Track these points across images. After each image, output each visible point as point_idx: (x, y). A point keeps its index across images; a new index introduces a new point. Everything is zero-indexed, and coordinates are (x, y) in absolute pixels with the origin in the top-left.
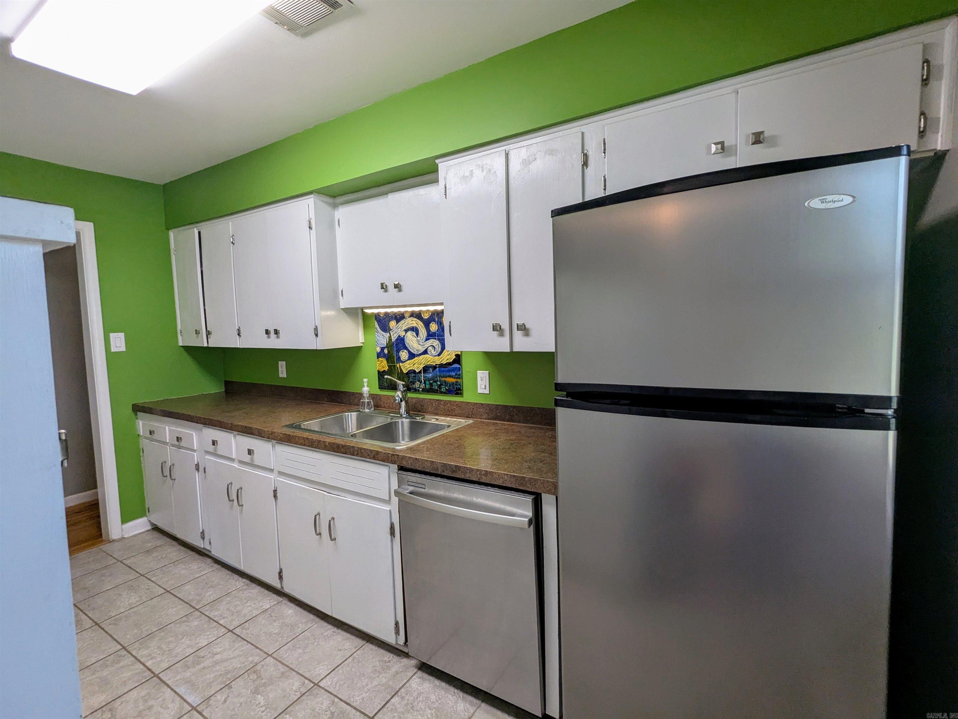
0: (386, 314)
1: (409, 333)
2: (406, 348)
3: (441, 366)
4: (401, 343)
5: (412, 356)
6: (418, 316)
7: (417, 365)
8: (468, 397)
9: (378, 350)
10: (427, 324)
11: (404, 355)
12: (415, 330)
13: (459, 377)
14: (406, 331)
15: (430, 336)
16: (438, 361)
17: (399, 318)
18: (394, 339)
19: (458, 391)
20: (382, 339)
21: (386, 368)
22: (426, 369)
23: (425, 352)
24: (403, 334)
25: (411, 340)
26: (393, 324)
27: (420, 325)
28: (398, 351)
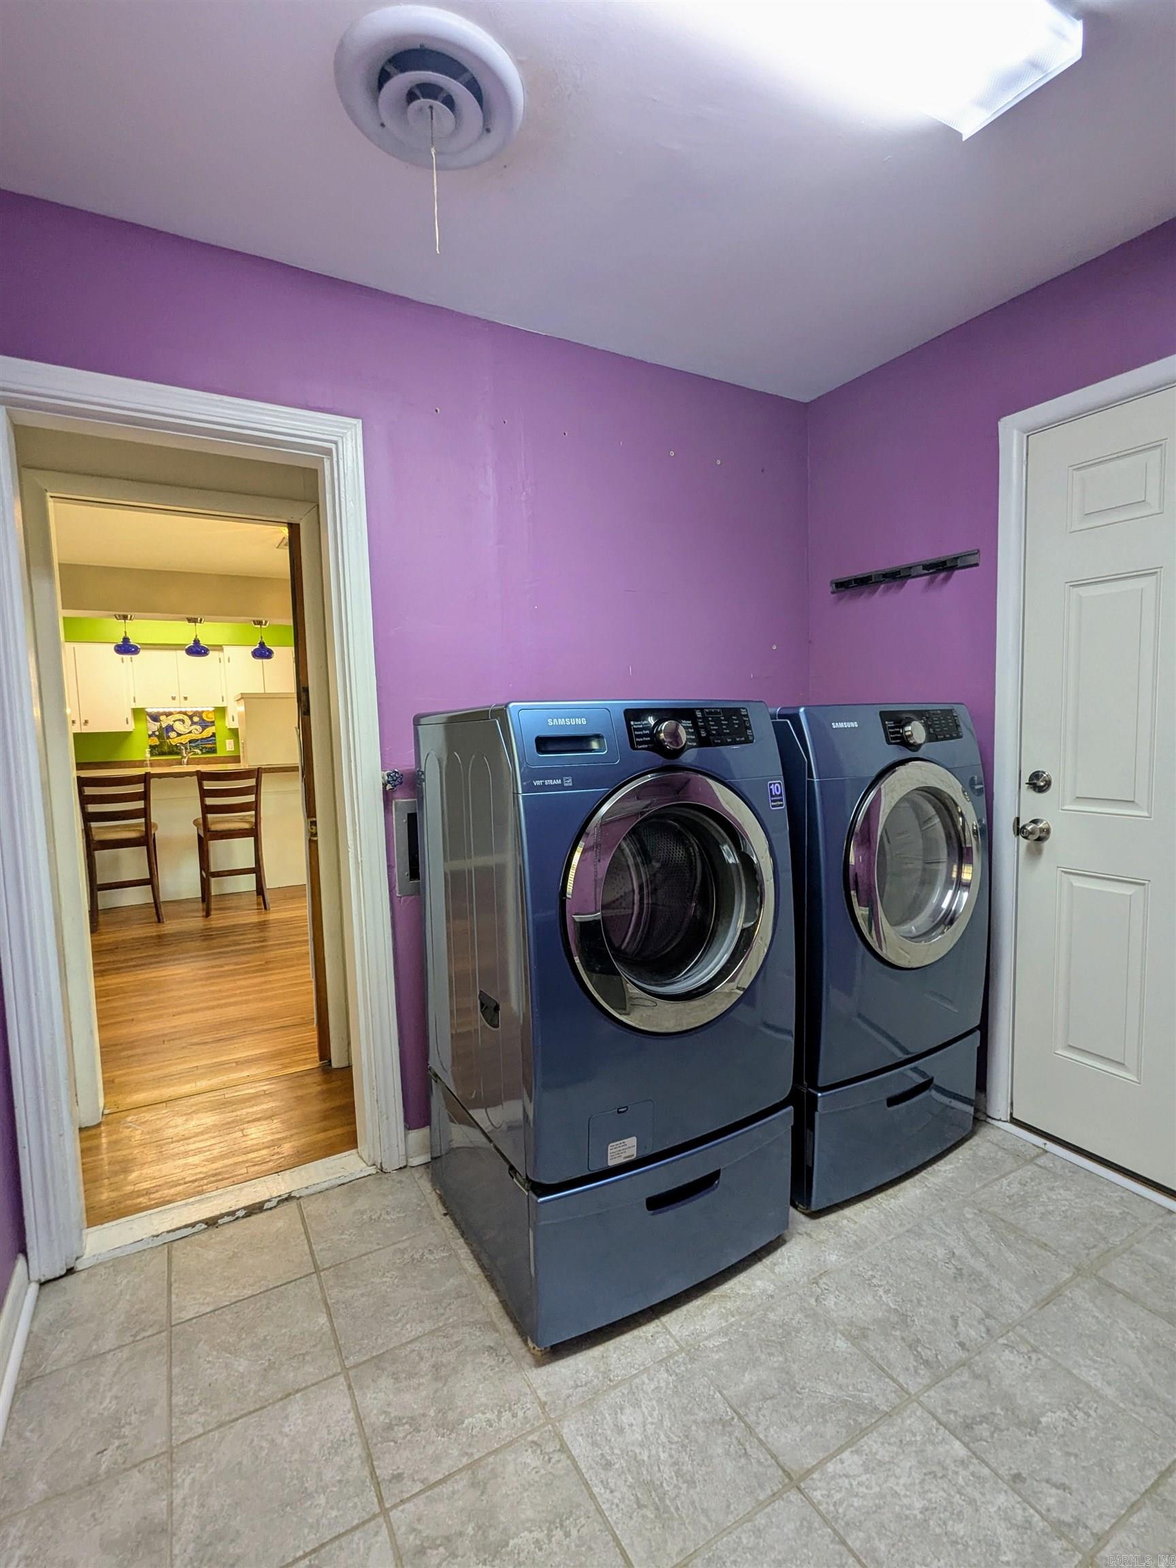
0: (158, 712)
1: (177, 722)
2: (174, 730)
3: (202, 739)
4: (170, 728)
5: (179, 735)
6: (185, 713)
7: (185, 739)
8: (220, 753)
9: (150, 733)
10: (191, 717)
11: (173, 734)
12: (183, 721)
13: (215, 744)
14: (174, 721)
15: (193, 723)
16: (200, 737)
17: (168, 714)
18: (164, 726)
19: (213, 750)
20: (155, 726)
21: (158, 743)
22: (190, 742)
23: (190, 732)
24: (171, 723)
25: (178, 727)
26: (163, 718)
27: (186, 718)
28: (167, 732)
